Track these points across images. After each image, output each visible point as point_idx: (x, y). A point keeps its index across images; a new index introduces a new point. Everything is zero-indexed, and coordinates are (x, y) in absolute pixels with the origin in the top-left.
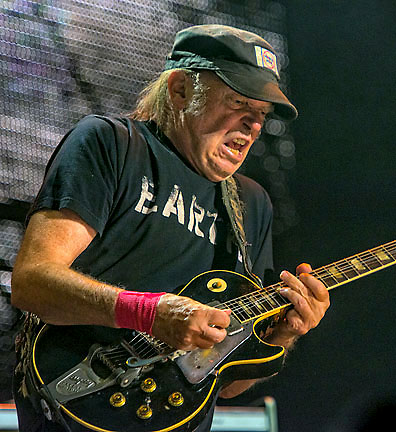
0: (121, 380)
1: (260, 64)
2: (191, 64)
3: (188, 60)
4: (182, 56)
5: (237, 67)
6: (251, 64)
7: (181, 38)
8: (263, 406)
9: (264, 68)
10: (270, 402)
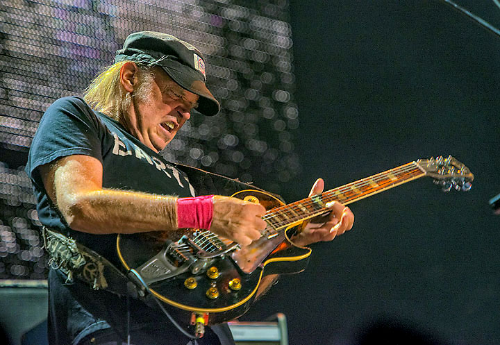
0: (193, 268)
1: (196, 67)
2: (143, 59)
3: (140, 55)
4: (135, 52)
5: (180, 67)
6: (190, 66)
7: (135, 38)
8: (277, 320)
9: (198, 71)
10: (281, 317)
